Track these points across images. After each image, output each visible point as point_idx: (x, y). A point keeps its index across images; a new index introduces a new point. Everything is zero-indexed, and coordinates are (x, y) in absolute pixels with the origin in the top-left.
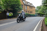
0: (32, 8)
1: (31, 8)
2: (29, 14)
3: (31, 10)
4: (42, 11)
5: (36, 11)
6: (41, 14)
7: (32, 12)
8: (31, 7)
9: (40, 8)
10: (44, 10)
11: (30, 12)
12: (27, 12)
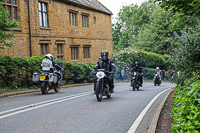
1: (79, 17)
3: (80, 31)
4: (157, 39)
5: (116, 40)
6: (150, 59)
7: (87, 47)
8: (80, 11)
9: (146, 20)
10: (167, 35)
11: (75, 48)
12: (52, 46)
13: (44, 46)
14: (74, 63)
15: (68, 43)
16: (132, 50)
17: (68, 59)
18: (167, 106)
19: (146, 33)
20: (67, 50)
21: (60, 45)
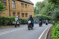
0: (28, 6)
1: (24, 5)
2: (21, 19)
4: (47, 11)
5: (35, 12)
10: (50, 11)
11: (23, 14)
12: (16, 14)
13: (14, 13)
14: (23, 18)
15: (21, 13)
16: (40, 15)
17: (21, 17)
18: (50, 31)
19: (44, 10)
20: (21, 15)
21: (19, 13)
